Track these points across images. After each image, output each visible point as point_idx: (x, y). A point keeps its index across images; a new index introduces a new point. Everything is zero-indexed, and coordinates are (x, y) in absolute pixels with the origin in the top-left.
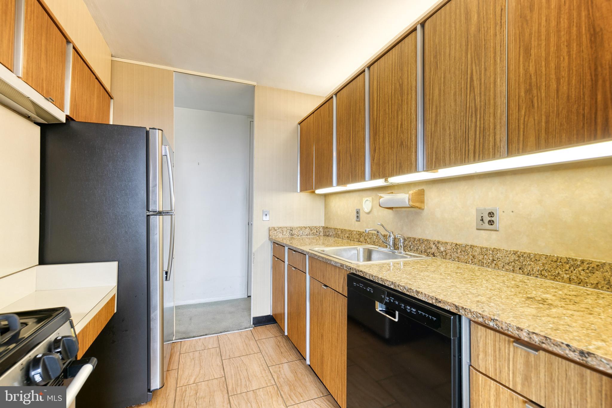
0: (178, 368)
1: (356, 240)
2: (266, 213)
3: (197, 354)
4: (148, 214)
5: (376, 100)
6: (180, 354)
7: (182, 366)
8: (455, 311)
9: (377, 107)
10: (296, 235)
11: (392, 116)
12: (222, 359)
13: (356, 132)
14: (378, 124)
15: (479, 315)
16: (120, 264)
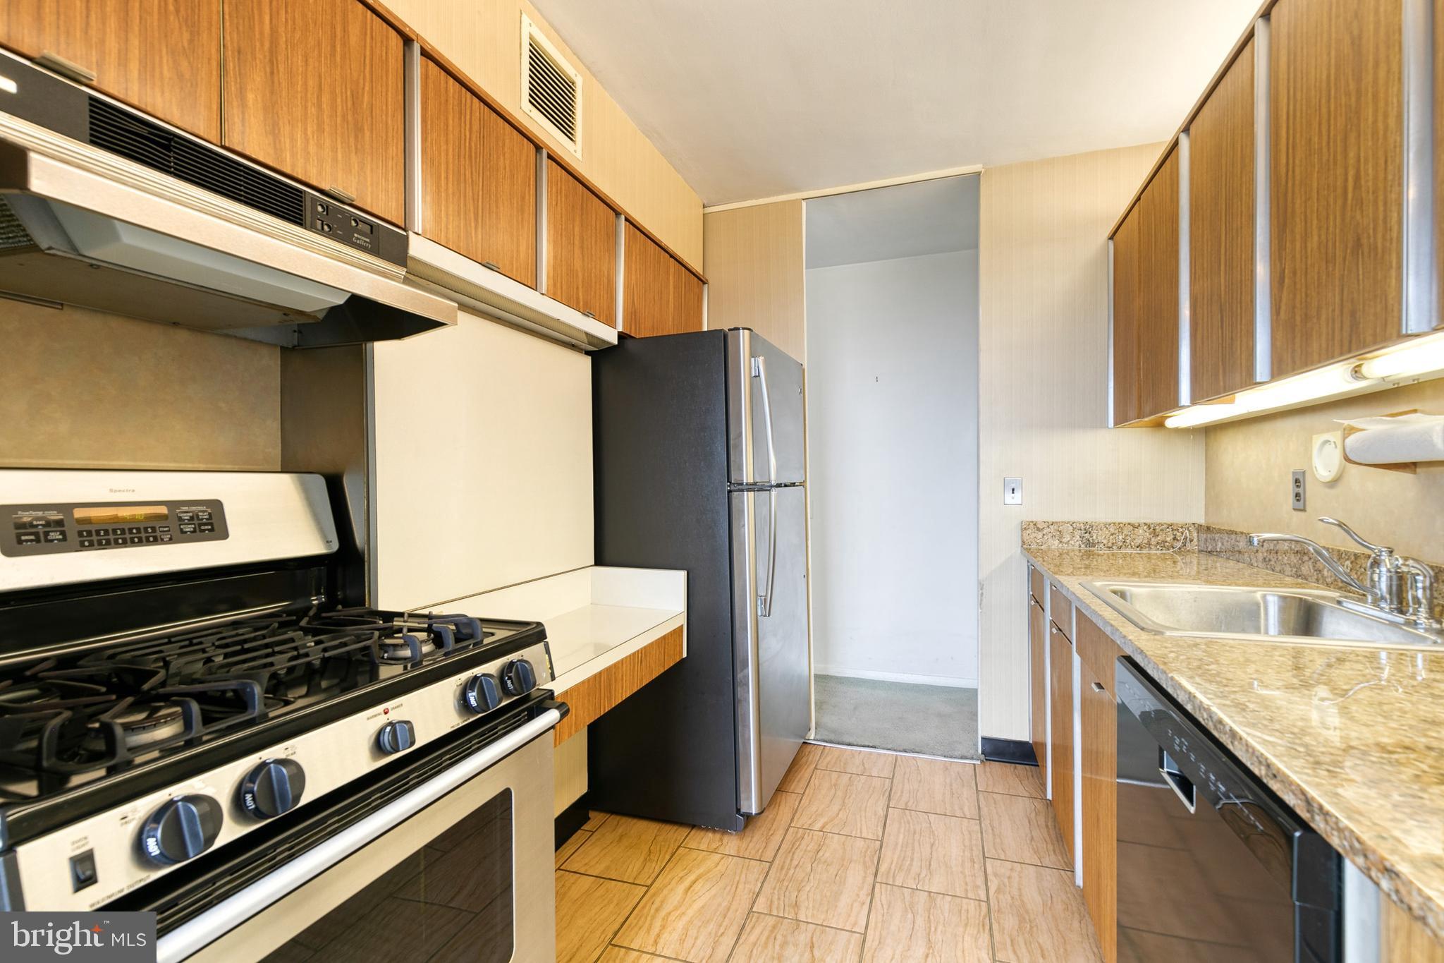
0: (804, 793)
1: (1288, 569)
2: (1013, 486)
3: (845, 778)
4: (733, 488)
5: (1284, 117)
6: (815, 768)
7: (812, 791)
8: (1304, 815)
9: (1288, 139)
10: (1101, 545)
11: (1329, 155)
12: (888, 805)
13: (1234, 231)
14: (1290, 195)
15: (1357, 845)
16: (690, 576)
